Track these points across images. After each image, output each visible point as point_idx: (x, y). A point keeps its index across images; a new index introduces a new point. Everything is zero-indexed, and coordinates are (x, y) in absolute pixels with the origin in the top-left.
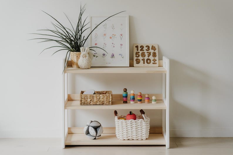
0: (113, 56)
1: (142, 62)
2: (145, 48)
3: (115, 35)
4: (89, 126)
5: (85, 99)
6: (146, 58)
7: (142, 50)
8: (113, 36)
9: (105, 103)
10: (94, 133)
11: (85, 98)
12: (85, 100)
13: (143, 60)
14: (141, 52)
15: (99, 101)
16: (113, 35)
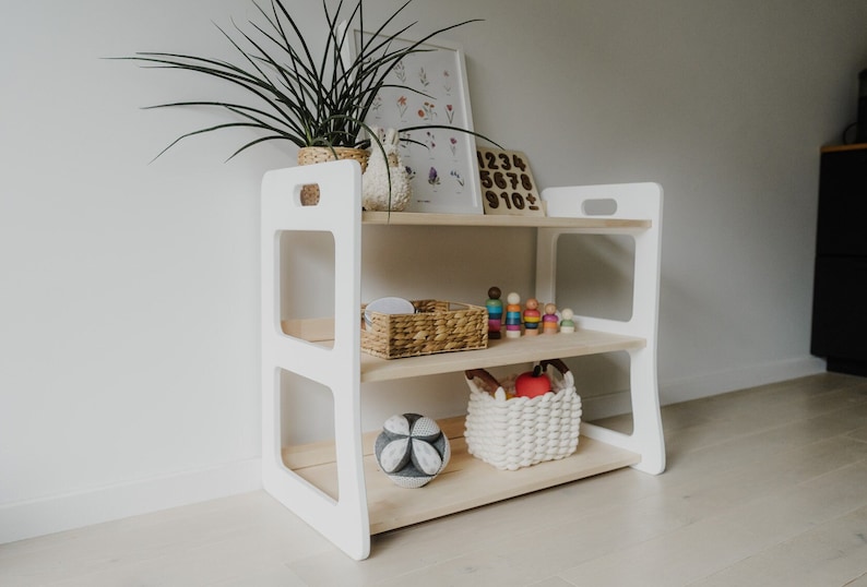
0: (434, 177)
1: (502, 201)
2: (499, 162)
3: (432, 106)
4: (411, 438)
5: (406, 334)
6: (509, 190)
7: (492, 166)
8: (428, 108)
9: (469, 344)
10: (435, 462)
11: (406, 331)
12: (407, 338)
13: (504, 195)
14: (492, 172)
15: (451, 337)
16: (427, 104)
